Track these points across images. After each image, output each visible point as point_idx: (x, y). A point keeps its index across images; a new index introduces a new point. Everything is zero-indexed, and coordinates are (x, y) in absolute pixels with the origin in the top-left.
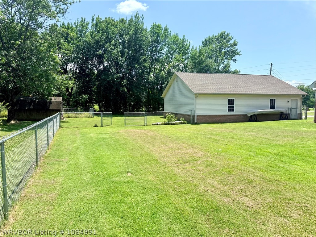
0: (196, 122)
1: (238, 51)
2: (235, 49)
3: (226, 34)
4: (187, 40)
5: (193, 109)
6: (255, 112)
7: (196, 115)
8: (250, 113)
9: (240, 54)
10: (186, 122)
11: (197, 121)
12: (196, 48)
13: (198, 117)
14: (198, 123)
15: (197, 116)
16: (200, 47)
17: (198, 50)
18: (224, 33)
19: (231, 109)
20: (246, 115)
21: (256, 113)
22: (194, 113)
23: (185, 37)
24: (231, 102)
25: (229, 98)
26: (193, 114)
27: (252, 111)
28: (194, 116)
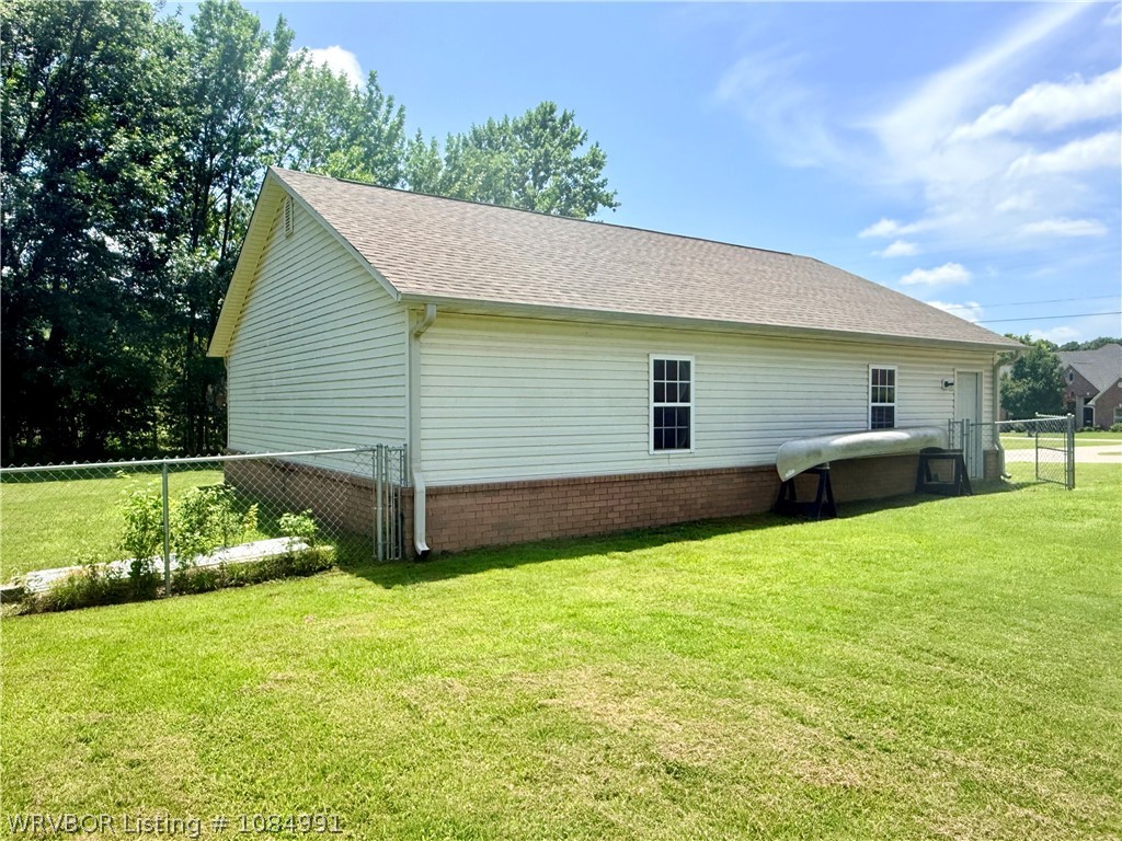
0: (422, 546)
1: (607, 190)
2: (595, 181)
3: (558, 115)
4: (390, 99)
5: (394, 438)
6: (817, 453)
7: (420, 488)
8: (792, 458)
9: (614, 202)
10: (327, 549)
11: (429, 539)
12: (434, 145)
13: (434, 505)
14: (438, 549)
15: (433, 493)
16: (450, 140)
17: (442, 155)
18: (552, 111)
19: (671, 430)
20: (772, 470)
21: (825, 459)
22: (406, 471)
23: (378, 81)
24: (671, 380)
25: (658, 350)
26: (395, 478)
27: (803, 442)
28: (405, 496)
